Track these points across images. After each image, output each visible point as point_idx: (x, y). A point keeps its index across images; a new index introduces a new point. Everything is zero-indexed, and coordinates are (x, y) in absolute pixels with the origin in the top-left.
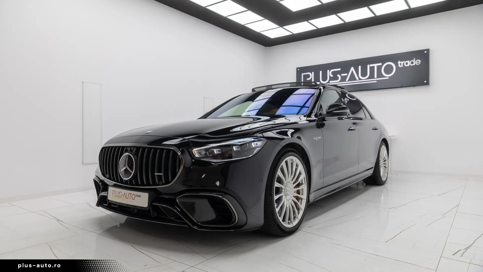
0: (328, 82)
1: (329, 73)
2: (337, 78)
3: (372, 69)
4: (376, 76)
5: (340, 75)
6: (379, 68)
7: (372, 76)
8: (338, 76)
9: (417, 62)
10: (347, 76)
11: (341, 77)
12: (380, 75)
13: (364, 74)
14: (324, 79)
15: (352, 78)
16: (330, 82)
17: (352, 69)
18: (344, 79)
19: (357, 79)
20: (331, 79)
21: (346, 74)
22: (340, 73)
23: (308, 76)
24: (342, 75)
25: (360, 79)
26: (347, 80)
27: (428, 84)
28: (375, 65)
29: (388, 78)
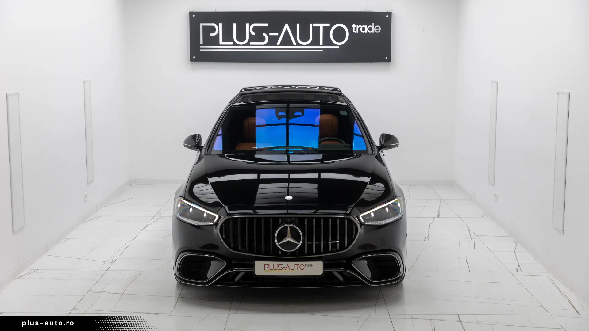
0: (248, 44)
2: (263, 39)
4: (321, 43)
5: (268, 35)
7: (316, 42)
8: (264, 34)
10: (278, 37)
11: (269, 36)
13: (304, 37)
14: (241, 37)
15: (287, 41)
16: (251, 43)
18: (273, 41)
19: (295, 43)
20: (252, 38)
21: (277, 34)
24: (271, 34)
25: (298, 44)
26: (278, 43)
27: (389, 60)
29: (338, 47)
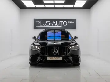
1: (46, 22)
3: (60, 22)
6: (62, 22)
7: (60, 25)
9: (73, 22)
10: (52, 24)
12: (63, 25)
13: (58, 24)
15: (54, 25)
17: (54, 22)
18: (51, 25)
20: (47, 24)
22: (50, 22)
23: (39, 22)
27: (75, 29)
28: (61, 21)
